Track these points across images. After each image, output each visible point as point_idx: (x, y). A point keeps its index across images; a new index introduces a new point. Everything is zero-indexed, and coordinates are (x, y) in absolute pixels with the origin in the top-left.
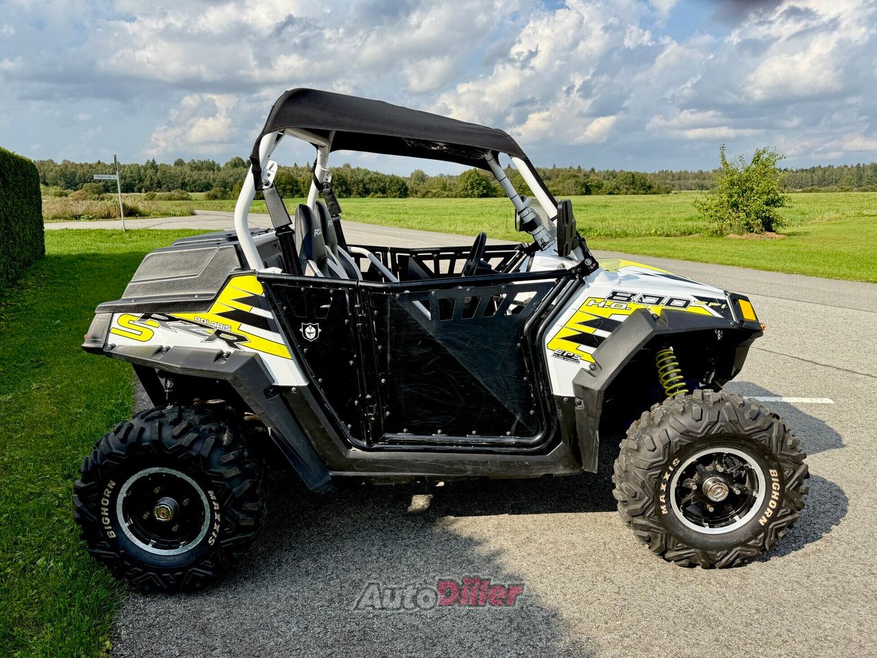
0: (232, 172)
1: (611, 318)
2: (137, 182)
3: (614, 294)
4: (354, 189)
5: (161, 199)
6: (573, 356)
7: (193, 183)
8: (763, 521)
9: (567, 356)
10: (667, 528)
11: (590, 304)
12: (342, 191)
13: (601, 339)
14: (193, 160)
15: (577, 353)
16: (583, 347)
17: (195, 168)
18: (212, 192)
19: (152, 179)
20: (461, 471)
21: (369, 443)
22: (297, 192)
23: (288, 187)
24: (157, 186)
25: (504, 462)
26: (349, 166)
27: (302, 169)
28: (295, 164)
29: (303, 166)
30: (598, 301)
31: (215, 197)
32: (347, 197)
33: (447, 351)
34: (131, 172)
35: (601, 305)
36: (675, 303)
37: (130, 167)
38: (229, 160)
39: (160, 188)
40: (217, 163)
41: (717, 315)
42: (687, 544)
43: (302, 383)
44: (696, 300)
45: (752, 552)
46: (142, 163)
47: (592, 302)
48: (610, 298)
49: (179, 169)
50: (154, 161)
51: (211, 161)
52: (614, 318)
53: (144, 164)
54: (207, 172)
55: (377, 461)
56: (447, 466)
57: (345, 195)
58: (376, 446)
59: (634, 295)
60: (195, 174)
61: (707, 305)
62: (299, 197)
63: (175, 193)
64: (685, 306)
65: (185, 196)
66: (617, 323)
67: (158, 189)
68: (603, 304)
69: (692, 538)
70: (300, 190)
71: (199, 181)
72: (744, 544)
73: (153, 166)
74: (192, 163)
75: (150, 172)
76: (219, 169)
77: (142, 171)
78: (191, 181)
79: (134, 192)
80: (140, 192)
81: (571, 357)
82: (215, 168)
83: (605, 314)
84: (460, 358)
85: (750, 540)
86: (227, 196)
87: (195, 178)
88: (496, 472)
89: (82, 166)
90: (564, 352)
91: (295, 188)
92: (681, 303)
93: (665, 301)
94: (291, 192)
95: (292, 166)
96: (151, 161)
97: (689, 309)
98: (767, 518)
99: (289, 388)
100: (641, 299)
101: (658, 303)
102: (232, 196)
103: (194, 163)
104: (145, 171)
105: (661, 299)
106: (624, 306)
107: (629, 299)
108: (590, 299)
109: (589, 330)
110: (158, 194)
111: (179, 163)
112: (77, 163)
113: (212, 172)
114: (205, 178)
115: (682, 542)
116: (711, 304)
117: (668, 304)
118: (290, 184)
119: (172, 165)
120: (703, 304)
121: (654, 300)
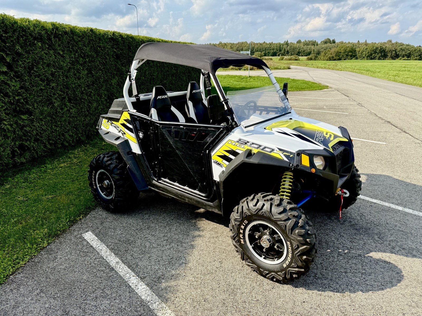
0: (323, 46)
1: (236, 151)
2: (278, 51)
3: (240, 140)
4: (389, 55)
5: (286, 60)
6: (220, 164)
7: (303, 52)
8: (285, 266)
9: (218, 163)
10: (244, 251)
11: (229, 143)
12: (381, 56)
13: (231, 159)
14: (306, 40)
15: (222, 163)
16: (224, 161)
17: (306, 44)
18: (310, 57)
19: (285, 50)
20: (184, 199)
21: (157, 180)
22: (354, 56)
23: (350, 54)
24: (287, 53)
25: (197, 201)
26: (390, 41)
27: (362, 44)
28: (359, 41)
29: (363, 42)
30: (233, 142)
31: (311, 59)
32: (383, 60)
33: (176, 151)
34: (277, 47)
35: (233, 144)
36: (266, 149)
37: (276, 44)
38: (323, 40)
39: (288, 54)
40: (317, 41)
41: (286, 159)
42: (251, 261)
43: (140, 153)
44: (278, 150)
45: (280, 278)
46: (282, 42)
47: (230, 142)
48: (238, 142)
49: (298, 45)
50: (287, 41)
51: (314, 41)
52: (237, 151)
53: (283, 43)
54: (311, 46)
55: (160, 187)
56: (180, 196)
57: (382, 58)
58: (159, 181)
59: (248, 142)
60: (305, 47)
61: (282, 153)
62: (355, 59)
63: (293, 57)
64: (270, 152)
65: (297, 58)
66: (238, 154)
67: (287, 55)
68: (234, 143)
69: (254, 260)
70: (356, 55)
71: (306, 51)
72: (276, 272)
73: (287, 44)
74: (305, 42)
75: (285, 46)
76: (317, 45)
77: (282, 46)
78: (303, 51)
79: (276, 56)
80: (279, 56)
81: (219, 164)
82: (315, 44)
83: (234, 148)
84: (180, 155)
85: (279, 272)
86: (317, 59)
87: (305, 49)
88: (195, 204)
89: (257, 44)
90: (217, 162)
91: (354, 54)
92: (269, 150)
93: (261, 148)
94: (351, 56)
95: (356, 42)
96: (286, 41)
97: (272, 154)
98: (286, 265)
99: (135, 154)
100: (251, 144)
101: (258, 148)
102: (319, 59)
103: (306, 42)
104: (283, 46)
105: (260, 146)
106: (243, 146)
107: (246, 143)
108: (229, 140)
109: (227, 154)
110: (285, 57)
111: (299, 42)
112: (256, 43)
113: (313, 46)
114: (310, 49)
115: (249, 259)
116: (285, 153)
117: (263, 149)
118: (351, 52)
119: (296, 43)
120: (280, 153)
121: (256, 146)
